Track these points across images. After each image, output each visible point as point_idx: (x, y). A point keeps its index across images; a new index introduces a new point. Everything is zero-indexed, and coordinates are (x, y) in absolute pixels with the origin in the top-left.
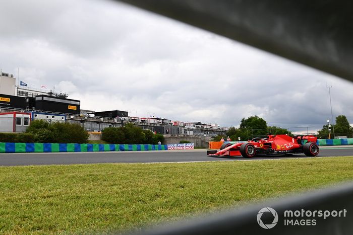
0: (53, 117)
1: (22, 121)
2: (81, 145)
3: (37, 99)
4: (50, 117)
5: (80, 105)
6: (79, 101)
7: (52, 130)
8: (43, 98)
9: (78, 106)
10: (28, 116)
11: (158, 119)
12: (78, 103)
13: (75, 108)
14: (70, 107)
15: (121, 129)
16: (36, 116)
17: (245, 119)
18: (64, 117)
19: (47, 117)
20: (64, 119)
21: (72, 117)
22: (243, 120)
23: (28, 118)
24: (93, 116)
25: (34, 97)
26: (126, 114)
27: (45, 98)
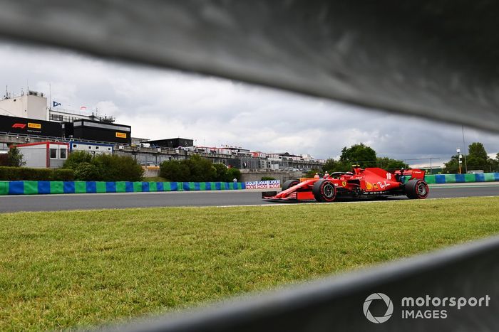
0: (97, 148)
1: (58, 154)
2: (134, 183)
3: (76, 124)
4: (93, 148)
6: (130, 127)
7: (96, 164)
8: (83, 123)
9: (129, 133)
10: (65, 147)
11: (232, 149)
12: (128, 129)
13: (124, 136)
14: (118, 135)
15: (185, 162)
16: (75, 146)
17: (347, 149)
18: (111, 148)
19: (90, 148)
20: (111, 151)
21: (121, 147)
22: (345, 150)
23: (65, 150)
24: (148, 145)
25: (71, 121)
26: (190, 143)
27: (85, 124)
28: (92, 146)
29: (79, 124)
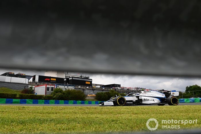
0: (68, 87)
1: (50, 89)
2: (77, 101)
4: (66, 87)
5: (92, 82)
6: (92, 79)
7: (64, 93)
9: (91, 82)
10: (53, 86)
11: (137, 88)
12: (91, 80)
13: (89, 83)
14: (87, 83)
16: (58, 86)
17: (188, 87)
18: (74, 87)
19: (65, 87)
20: (74, 88)
21: (87, 88)
22: (187, 88)
23: (53, 88)
24: (99, 87)
25: (68, 77)
27: (73, 78)
28: (65, 86)
29: (71, 79)
